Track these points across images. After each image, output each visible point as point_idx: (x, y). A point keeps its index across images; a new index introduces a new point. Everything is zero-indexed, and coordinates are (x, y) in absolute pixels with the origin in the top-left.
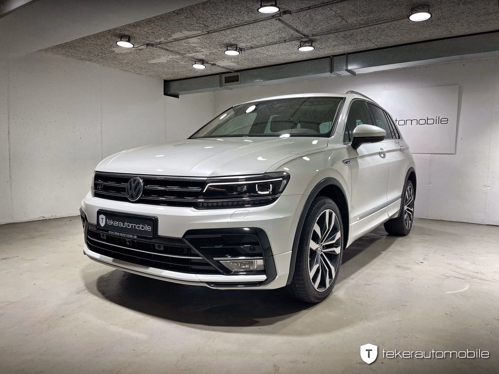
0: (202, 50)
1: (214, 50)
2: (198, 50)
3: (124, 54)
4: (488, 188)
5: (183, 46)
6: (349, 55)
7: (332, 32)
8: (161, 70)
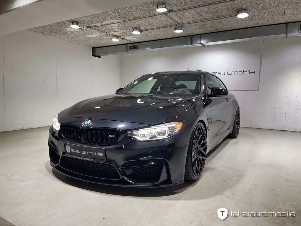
0: (119, 31)
2: (116, 31)
3: (72, 32)
4: (276, 110)
5: (108, 28)
6: (201, 35)
7: (194, 22)
8: (91, 41)
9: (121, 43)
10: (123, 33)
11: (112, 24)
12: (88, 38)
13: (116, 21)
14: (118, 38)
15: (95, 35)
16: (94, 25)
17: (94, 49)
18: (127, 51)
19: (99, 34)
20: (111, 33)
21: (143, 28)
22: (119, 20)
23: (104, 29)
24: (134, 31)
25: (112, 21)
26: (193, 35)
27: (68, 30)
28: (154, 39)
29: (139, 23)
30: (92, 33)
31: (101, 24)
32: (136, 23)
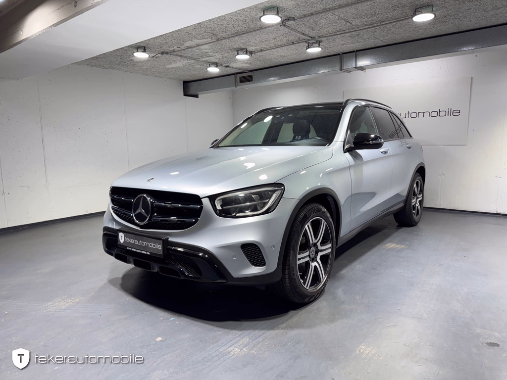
0: (214, 54)
1: (226, 54)
2: (211, 55)
3: (143, 62)
4: (500, 179)
5: (196, 52)
6: (358, 52)
7: (338, 33)
8: (178, 72)
9: (226, 73)
10: (222, 57)
11: (198, 45)
12: (172, 68)
13: (204, 40)
14: (217, 67)
15: (180, 63)
16: (172, 49)
17: (186, 84)
18: (236, 86)
19: (186, 61)
20: (204, 59)
21: (253, 48)
22: (209, 40)
23: (189, 53)
24: (238, 54)
25: (197, 41)
26: (344, 53)
27: (135, 59)
28: (279, 63)
29: (244, 41)
30: (175, 61)
31: (183, 47)
32: (239, 42)
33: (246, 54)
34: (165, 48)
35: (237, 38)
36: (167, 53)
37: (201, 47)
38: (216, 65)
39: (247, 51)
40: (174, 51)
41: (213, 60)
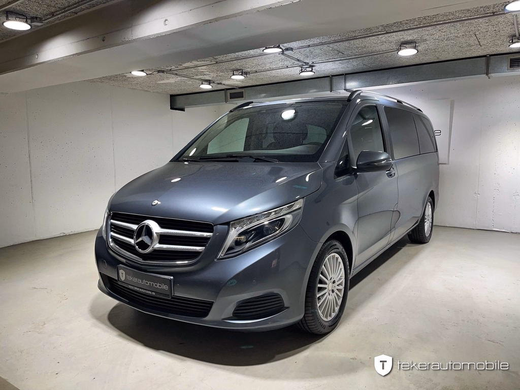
0: (209, 74)
1: (221, 74)
2: (206, 74)
3: (135, 78)
4: (478, 195)
5: (192, 71)
6: (347, 75)
7: (330, 60)
8: (168, 87)
9: (216, 89)
10: (217, 76)
11: (197, 66)
12: (163, 84)
13: (203, 62)
14: (210, 84)
15: (172, 80)
16: (169, 68)
17: (173, 97)
18: (226, 101)
19: (179, 78)
20: (198, 77)
21: (249, 70)
22: (208, 62)
23: (185, 72)
24: (233, 75)
25: (195, 63)
26: (333, 76)
27: (128, 75)
28: (270, 82)
29: (242, 64)
30: (168, 78)
31: (180, 67)
32: (237, 65)
33: (242, 75)
34: (162, 68)
35: (235, 62)
36: (163, 72)
37: (199, 68)
38: (209, 82)
39: (242, 72)
40: (170, 70)
41: (207, 78)
